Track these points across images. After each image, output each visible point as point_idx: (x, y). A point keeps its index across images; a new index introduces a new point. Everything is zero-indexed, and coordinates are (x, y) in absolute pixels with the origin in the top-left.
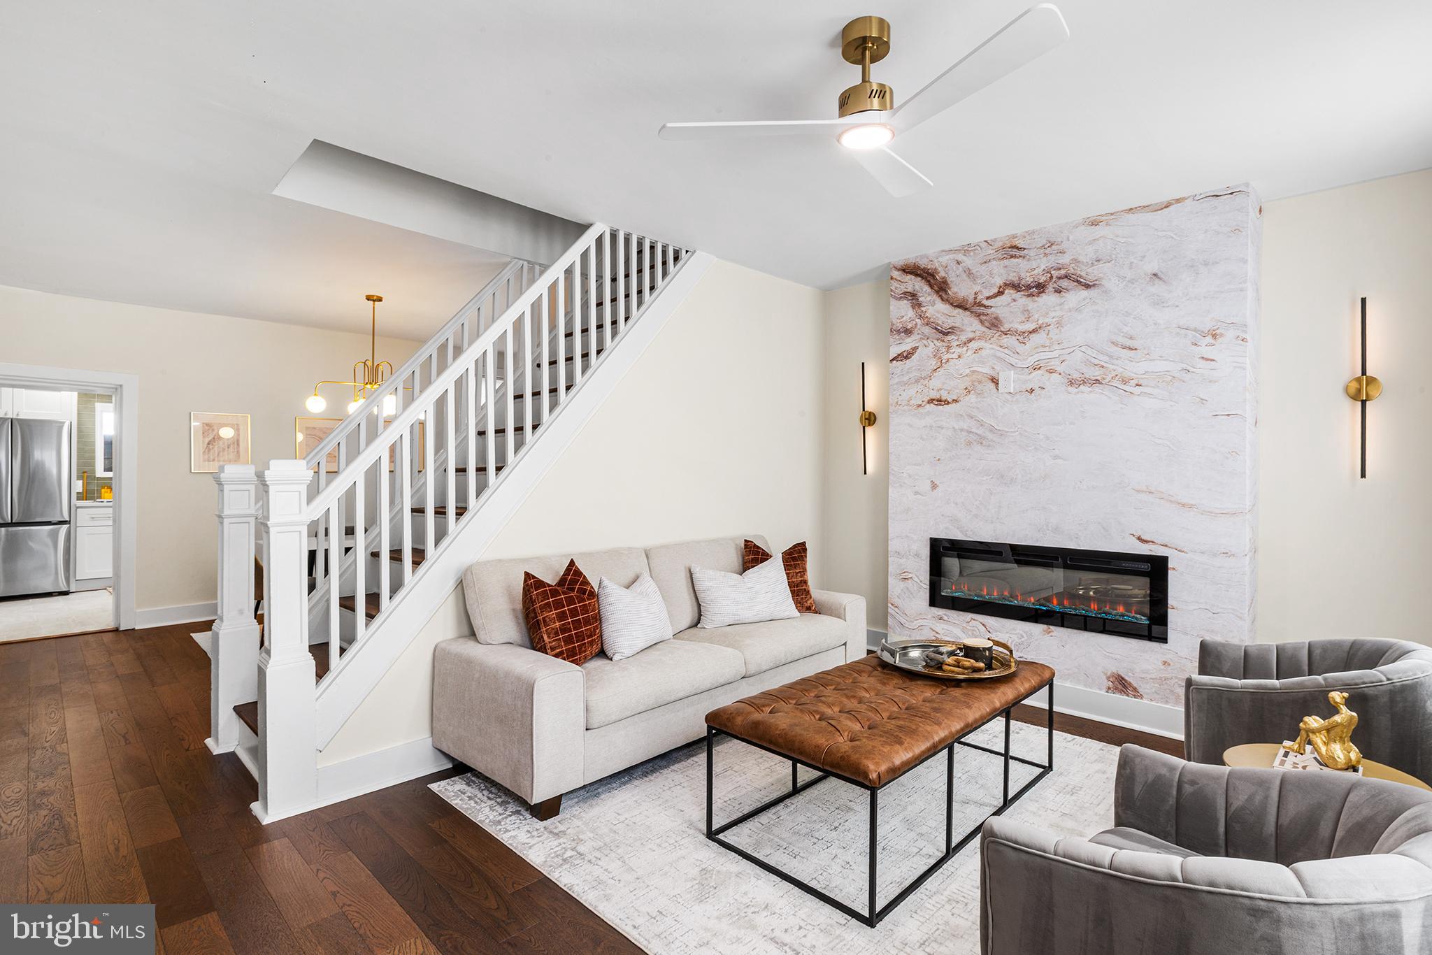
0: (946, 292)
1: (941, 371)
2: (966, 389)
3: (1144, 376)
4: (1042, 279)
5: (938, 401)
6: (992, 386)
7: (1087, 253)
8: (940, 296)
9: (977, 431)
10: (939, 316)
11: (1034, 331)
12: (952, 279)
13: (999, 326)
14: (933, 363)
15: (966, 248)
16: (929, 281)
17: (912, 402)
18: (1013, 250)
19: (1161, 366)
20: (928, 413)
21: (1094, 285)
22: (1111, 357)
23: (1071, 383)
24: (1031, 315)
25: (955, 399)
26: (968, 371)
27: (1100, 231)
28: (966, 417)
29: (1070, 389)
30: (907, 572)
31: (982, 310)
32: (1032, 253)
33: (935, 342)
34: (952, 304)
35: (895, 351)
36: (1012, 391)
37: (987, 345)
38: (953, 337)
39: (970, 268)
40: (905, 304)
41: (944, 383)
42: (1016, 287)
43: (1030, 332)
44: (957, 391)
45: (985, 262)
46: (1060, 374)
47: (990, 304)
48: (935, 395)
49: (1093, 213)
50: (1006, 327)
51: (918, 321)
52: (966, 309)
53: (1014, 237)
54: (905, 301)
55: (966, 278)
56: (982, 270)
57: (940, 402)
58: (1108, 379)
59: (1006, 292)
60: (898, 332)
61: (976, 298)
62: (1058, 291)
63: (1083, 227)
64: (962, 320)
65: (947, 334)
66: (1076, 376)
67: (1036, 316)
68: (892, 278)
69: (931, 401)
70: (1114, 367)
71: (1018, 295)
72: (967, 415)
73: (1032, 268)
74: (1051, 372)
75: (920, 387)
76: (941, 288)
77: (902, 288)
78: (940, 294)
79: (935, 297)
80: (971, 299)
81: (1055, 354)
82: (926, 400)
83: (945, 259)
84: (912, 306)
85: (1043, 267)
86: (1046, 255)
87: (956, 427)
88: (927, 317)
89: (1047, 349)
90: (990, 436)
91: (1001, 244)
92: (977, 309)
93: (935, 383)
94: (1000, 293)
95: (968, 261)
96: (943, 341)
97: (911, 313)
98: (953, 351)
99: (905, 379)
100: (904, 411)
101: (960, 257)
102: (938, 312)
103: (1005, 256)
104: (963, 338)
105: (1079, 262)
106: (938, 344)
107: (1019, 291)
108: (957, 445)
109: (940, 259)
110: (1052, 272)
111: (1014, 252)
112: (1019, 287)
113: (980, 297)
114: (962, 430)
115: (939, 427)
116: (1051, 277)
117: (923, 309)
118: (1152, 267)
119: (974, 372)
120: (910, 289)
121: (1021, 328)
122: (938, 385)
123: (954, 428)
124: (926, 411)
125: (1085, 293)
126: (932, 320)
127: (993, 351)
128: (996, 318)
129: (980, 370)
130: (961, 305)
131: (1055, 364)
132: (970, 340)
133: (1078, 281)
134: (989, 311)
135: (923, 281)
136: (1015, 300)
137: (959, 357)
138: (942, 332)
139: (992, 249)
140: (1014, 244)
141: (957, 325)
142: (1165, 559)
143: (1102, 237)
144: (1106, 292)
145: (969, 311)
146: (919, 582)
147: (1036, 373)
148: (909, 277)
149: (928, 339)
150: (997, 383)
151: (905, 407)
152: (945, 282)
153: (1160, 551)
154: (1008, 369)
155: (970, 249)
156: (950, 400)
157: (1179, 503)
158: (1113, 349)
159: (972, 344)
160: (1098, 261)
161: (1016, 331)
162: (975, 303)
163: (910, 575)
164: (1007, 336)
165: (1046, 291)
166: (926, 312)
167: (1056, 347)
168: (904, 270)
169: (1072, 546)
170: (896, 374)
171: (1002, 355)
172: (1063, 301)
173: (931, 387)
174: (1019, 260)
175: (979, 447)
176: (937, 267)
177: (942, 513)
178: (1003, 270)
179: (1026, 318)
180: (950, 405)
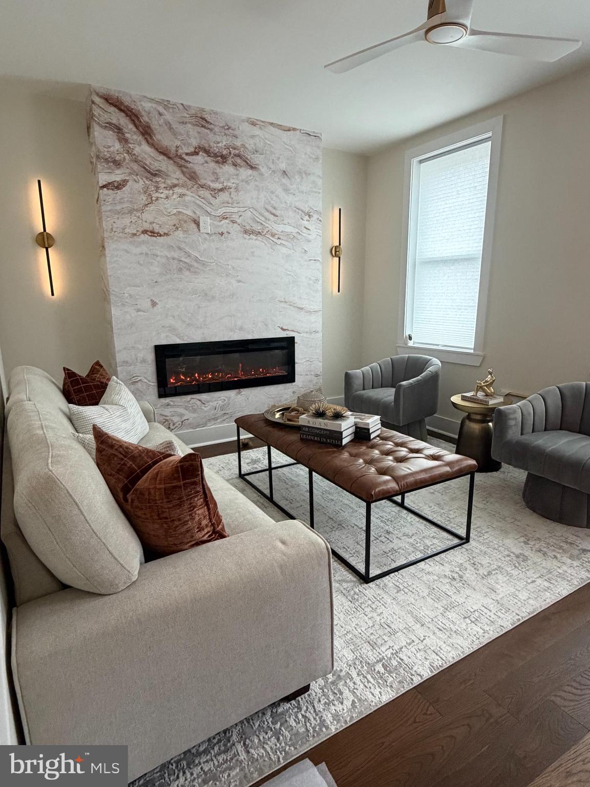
0: (151, 137)
1: (152, 207)
2: (174, 225)
3: (281, 234)
4: (225, 152)
5: (151, 232)
6: (194, 226)
7: (250, 144)
8: (146, 138)
9: (185, 260)
10: (146, 156)
11: (221, 190)
12: (155, 124)
13: (197, 179)
14: (143, 198)
15: (165, 103)
16: (133, 120)
17: (127, 230)
18: (202, 121)
19: (289, 229)
20: (143, 242)
21: (255, 168)
22: (266, 219)
23: (246, 232)
24: (219, 177)
25: (166, 232)
26: (175, 211)
27: (256, 131)
28: (176, 248)
29: (245, 235)
30: (136, 376)
31: (182, 163)
32: (217, 129)
33: (145, 179)
34: (157, 149)
35: (103, 178)
36: (209, 232)
37: (188, 193)
38: (160, 179)
39: (171, 123)
40: (111, 134)
41: (155, 218)
42: (207, 152)
43: (219, 190)
44: (168, 226)
45: (183, 123)
46: (239, 225)
47: (189, 160)
48: (147, 226)
49: (254, 116)
50: (202, 182)
51: (126, 155)
52: (169, 158)
53: (203, 110)
54: (111, 132)
55: (168, 130)
56: (181, 129)
57: (153, 233)
58: (265, 233)
59: (201, 153)
60: (106, 161)
61: (177, 151)
62: (235, 165)
63: (247, 124)
64: (167, 166)
65: (155, 175)
66: (248, 227)
67: (222, 179)
68: (93, 102)
69: (145, 232)
70: (267, 225)
71: (208, 159)
72: (177, 247)
73: (219, 142)
74: (233, 222)
75: (134, 218)
76: (146, 132)
77: (106, 117)
78: (146, 136)
79: (140, 138)
80: (173, 149)
81: (236, 210)
82: (141, 230)
83: (147, 105)
84: (118, 139)
85: (224, 143)
86: (225, 134)
87: (169, 256)
88: (134, 154)
89: (230, 205)
90: (195, 264)
91: (193, 112)
92: (178, 160)
93: (147, 216)
94: (196, 153)
95: (168, 116)
96: (152, 181)
97: (117, 146)
98: (161, 191)
99: (118, 207)
100: (120, 237)
101: (161, 109)
102: (146, 153)
103: (198, 123)
104: (169, 182)
105: (246, 148)
106: (147, 182)
107: (209, 156)
108: (170, 270)
109: (142, 103)
110: (231, 149)
111: (204, 123)
112: (209, 153)
113: (180, 151)
114: (174, 259)
115: (154, 255)
116: (230, 153)
117: (130, 145)
118: (283, 166)
119: (179, 212)
120: (114, 121)
121: (213, 185)
122: (150, 218)
123: (166, 256)
124: (140, 240)
125: (250, 172)
126: (139, 158)
127: (193, 199)
128: (194, 173)
129: (185, 212)
130: (164, 153)
131: (235, 217)
132: (175, 186)
133: (246, 162)
134: (188, 165)
135: (128, 118)
136: (207, 163)
137: (167, 197)
138: (149, 172)
139: (188, 114)
140: (203, 117)
141: (162, 169)
142: (293, 338)
143: (257, 135)
144: (262, 174)
145: (172, 160)
146: (148, 382)
147: (224, 221)
148: (112, 109)
149: (137, 175)
150: (198, 224)
151: (121, 234)
152: (149, 127)
153: (291, 334)
154: (205, 214)
155: (169, 105)
156: (162, 233)
157: (298, 307)
158: (266, 214)
159: (176, 190)
160: (257, 151)
161: (209, 187)
162: (177, 155)
163: (139, 378)
164: (203, 189)
165: (228, 162)
166: (133, 149)
167: (235, 205)
168: (106, 100)
169: (250, 337)
170: (108, 202)
171: (201, 204)
172: (238, 173)
173: (144, 219)
174: (208, 131)
175: (187, 273)
176: (141, 111)
177: (163, 325)
178: (196, 135)
179: (215, 178)
180: (162, 237)
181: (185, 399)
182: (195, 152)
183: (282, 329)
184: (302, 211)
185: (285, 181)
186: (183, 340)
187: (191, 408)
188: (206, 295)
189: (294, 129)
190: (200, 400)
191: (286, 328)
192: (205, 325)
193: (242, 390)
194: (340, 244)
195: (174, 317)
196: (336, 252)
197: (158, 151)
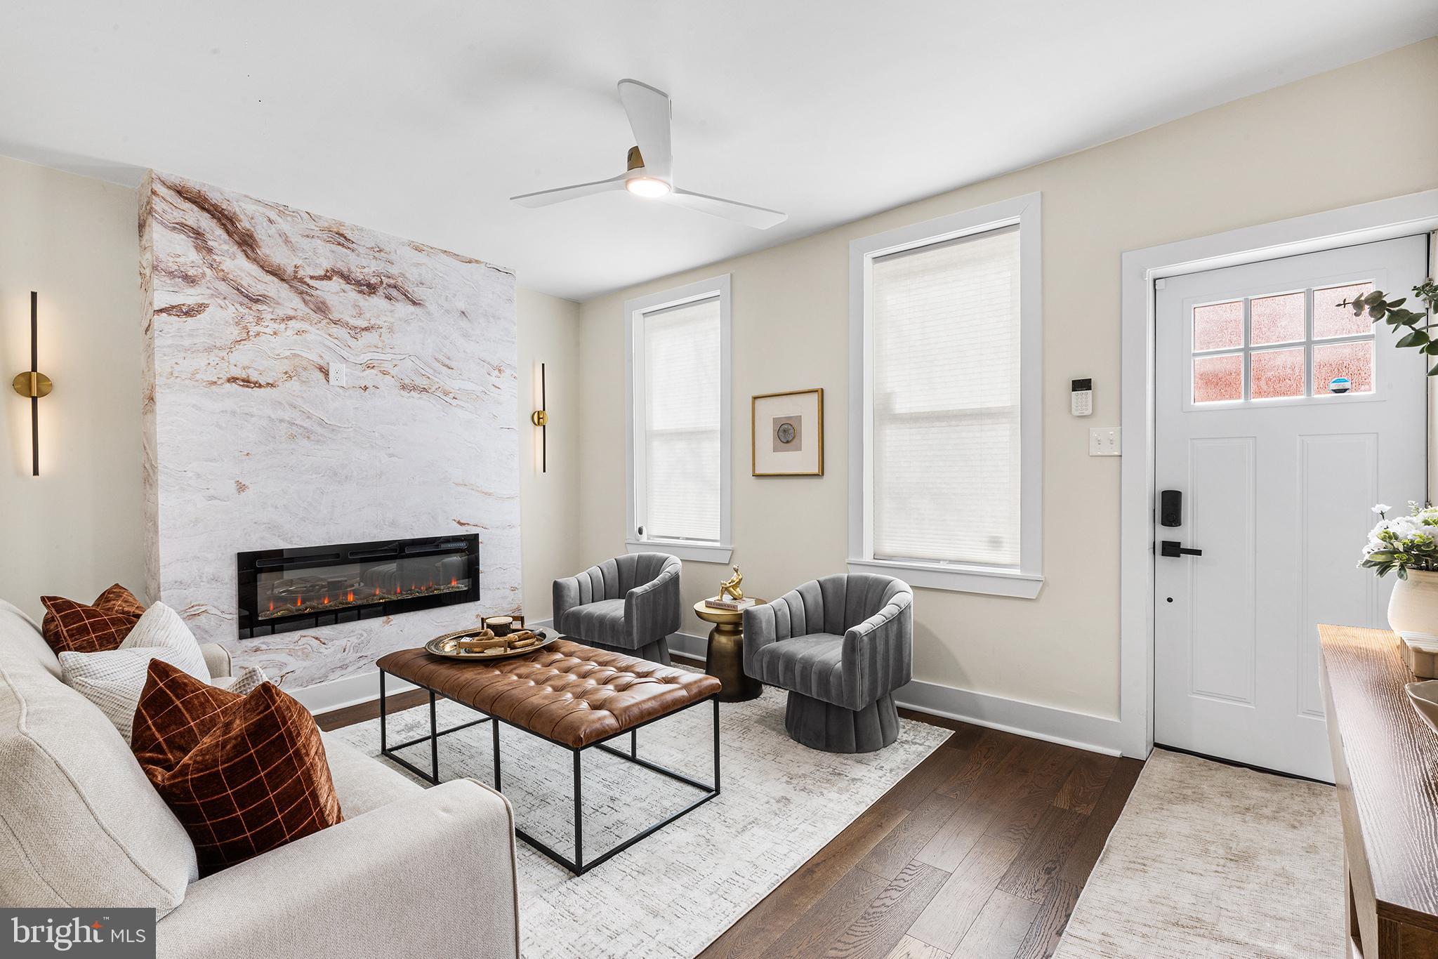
0: (253, 250)
1: (248, 345)
2: (286, 373)
3: (458, 392)
4: (373, 281)
5: (244, 381)
6: (321, 376)
7: (413, 274)
8: (244, 251)
9: (301, 423)
10: (243, 275)
11: (366, 329)
12: (261, 234)
13: (327, 312)
14: (234, 333)
15: (281, 209)
16: (223, 224)
17: (198, 377)
18: (341, 238)
19: (470, 386)
20: (229, 395)
21: (420, 304)
22: (435, 371)
23: (403, 387)
24: (362, 312)
25: (271, 382)
26: (288, 353)
27: (421, 258)
28: (287, 406)
29: (402, 392)
30: (199, 605)
31: (304, 288)
32: (361, 250)
33: (238, 306)
34: (262, 267)
35: (162, 298)
36: (344, 385)
37: (312, 329)
38: (265, 307)
39: (289, 235)
40: (182, 239)
41: (252, 361)
42: (346, 278)
43: (363, 330)
44: (273, 374)
45: (308, 236)
46: (393, 377)
47: (315, 285)
48: (237, 372)
49: (419, 240)
50: (335, 316)
51: (208, 271)
52: (283, 280)
53: (342, 224)
54: (183, 236)
55: (282, 244)
56: (304, 244)
57: (247, 382)
58: (433, 389)
59: (334, 278)
60: (171, 274)
61: (296, 272)
62: (389, 298)
63: (408, 248)
64: (278, 291)
65: (257, 301)
66: (407, 381)
67: (368, 315)
68: (154, 193)
69: (233, 380)
70: (436, 379)
71: (348, 287)
72: (288, 404)
73: (365, 267)
74: (385, 373)
75: (213, 359)
76: (246, 242)
77: (177, 216)
78: (244, 248)
79: (235, 249)
80: (290, 270)
81: (388, 357)
82: (225, 378)
83: (251, 208)
84: (196, 248)
85: (373, 269)
86: (375, 258)
87: (273, 417)
88: (222, 270)
89: (380, 350)
90: (319, 430)
91: (326, 225)
92: (298, 284)
93: (239, 358)
94: (327, 277)
95: (284, 225)
96: (250, 308)
97: (193, 256)
98: (266, 324)
99: (187, 342)
100: (186, 386)
101: (273, 215)
102: (241, 269)
103: (332, 239)
104: (280, 312)
105: (406, 278)
106: (241, 309)
107: (349, 283)
108: (275, 438)
109: (241, 203)
110: (382, 278)
111: (342, 240)
112: (349, 279)
113: (301, 273)
114: (281, 421)
115: (246, 414)
116: (382, 282)
117: (215, 257)
118: (461, 305)
119: (295, 355)
120: (191, 223)
121: (353, 322)
122: (243, 360)
123: (269, 417)
124: (224, 391)
125: (412, 308)
126: (231, 277)
127: (320, 338)
128: (323, 303)
129: (304, 354)
130: (276, 273)
131: (387, 366)
132: (290, 318)
133: (405, 295)
134: (314, 292)
135: (215, 221)
136: (344, 292)
137: (275, 333)
138: (247, 296)
139: (316, 226)
140: (341, 232)
141: (270, 294)
142: (477, 536)
143: (424, 264)
144: (429, 313)
145: (287, 283)
146: (219, 614)
147: (369, 371)
148: (188, 205)
149: (225, 298)
150: (326, 374)
151: (187, 382)
152: (251, 236)
153: (473, 531)
154: (339, 361)
155: (286, 212)
156: (263, 383)
157: (483, 492)
158: (436, 365)
159: (292, 323)
160: (422, 284)
161: (347, 324)
162: (296, 277)
163: (203, 609)
164: (337, 326)
165: (377, 293)
166: (220, 263)
167: (388, 350)
168: (179, 193)
169: (408, 536)
170: (169, 333)
171: (331, 345)
172: (393, 309)
173: (233, 362)
174: (348, 252)
175: (305, 442)
176: (238, 213)
177: (255, 521)
178: (329, 254)
179: (357, 313)
180: (263, 389)
181: (290, 639)
182: (326, 275)
183: (459, 523)
184: (489, 363)
185: (463, 323)
186: (291, 542)
187: (300, 653)
188: (336, 474)
189: (477, 262)
190: (317, 638)
191: (465, 522)
192: (331, 519)
193: (391, 617)
194: (544, 410)
195: (276, 507)
196: (539, 419)
197: (263, 268)
